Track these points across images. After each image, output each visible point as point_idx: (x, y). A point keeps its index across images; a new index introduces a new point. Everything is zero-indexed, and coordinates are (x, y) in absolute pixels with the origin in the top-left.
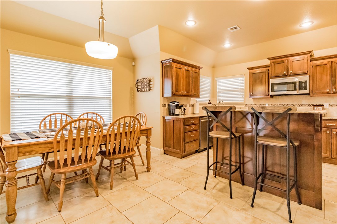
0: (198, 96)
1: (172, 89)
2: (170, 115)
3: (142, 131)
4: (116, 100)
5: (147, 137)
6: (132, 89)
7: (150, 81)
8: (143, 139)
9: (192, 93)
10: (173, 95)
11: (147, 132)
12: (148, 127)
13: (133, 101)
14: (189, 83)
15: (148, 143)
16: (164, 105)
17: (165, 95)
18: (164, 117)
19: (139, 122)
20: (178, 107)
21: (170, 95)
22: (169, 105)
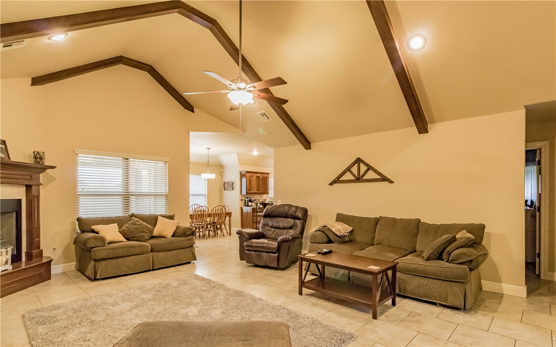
0: (268, 193)
1: (246, 190)
2: (246, 206)
3: (226, 213)
4: (209, 197)
5: (229, 217)
6: (220, 188)
7: (233, 184)
8: (228, 217)
9: (262, 191)
10: (247, 193)
11: (229, 214)
12: (230, 212)
13: (221, 197)
14: (259, 185)
15: (230, 221)
16: (242, 200)
17: (242, 194)
18: (242, 208)
19: (225, 209)
20: (250, 201)
21: (245, 194)
22: (245, 200)
